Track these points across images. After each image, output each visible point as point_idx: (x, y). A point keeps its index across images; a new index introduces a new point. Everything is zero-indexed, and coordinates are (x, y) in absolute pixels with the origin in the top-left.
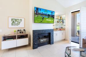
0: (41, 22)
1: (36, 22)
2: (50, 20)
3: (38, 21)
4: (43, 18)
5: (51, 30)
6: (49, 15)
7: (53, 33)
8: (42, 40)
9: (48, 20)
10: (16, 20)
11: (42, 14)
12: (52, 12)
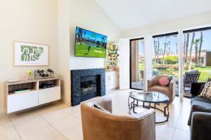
0: (86, 55)
1: (78, 54)
2: (99, 52)
3: (81, 53)
4: (89, 47)
5: (101, 69)
6: (98, 43)
7: (104, 76)
8: (86, 90)
9: (96, 51)
10: (31, 49)
11: (88, 41)
12: (104, 37)
